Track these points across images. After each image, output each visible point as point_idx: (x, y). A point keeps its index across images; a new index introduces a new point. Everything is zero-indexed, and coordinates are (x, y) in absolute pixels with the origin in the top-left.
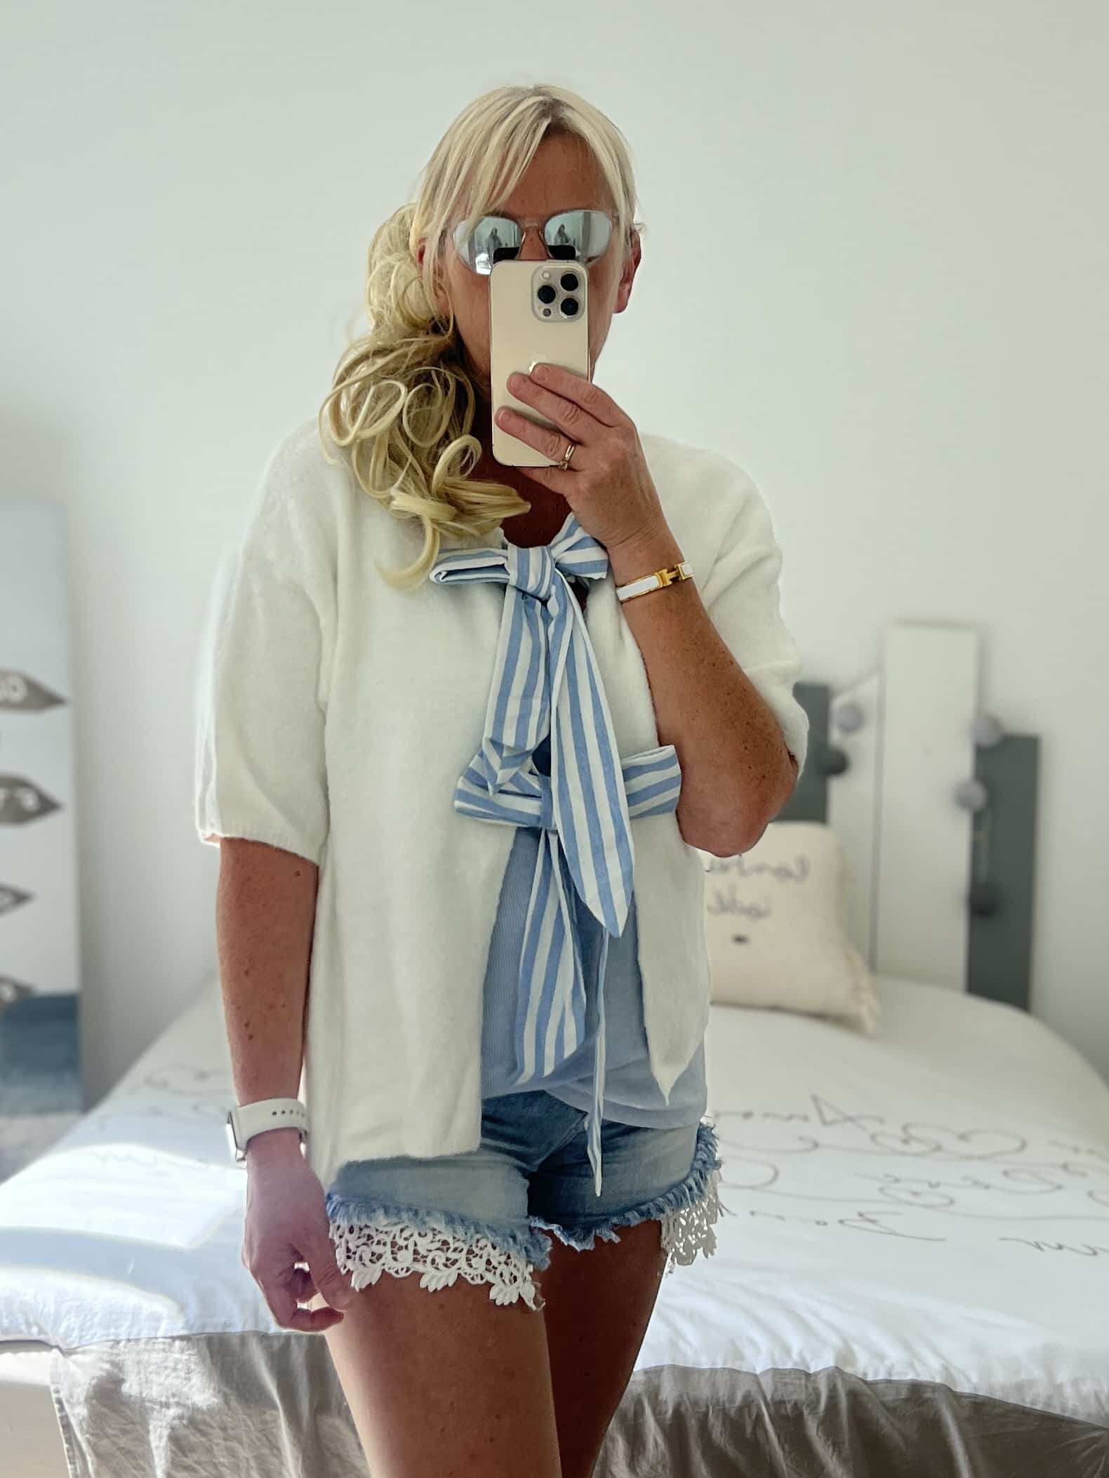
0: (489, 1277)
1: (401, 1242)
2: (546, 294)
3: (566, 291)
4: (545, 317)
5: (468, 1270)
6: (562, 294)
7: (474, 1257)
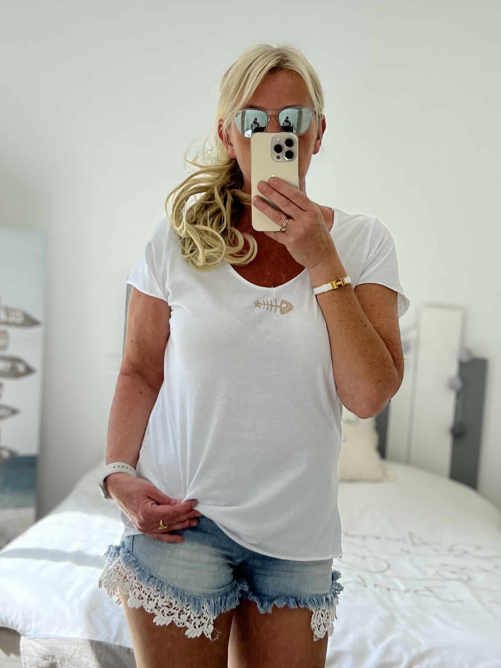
0: (187, 624)
1: (152, 597)
2: (278, 148)
3: (287, 147)
4: (277, 160)
5: (178, 619)
6: (286, 148)
7: (182, 614)
